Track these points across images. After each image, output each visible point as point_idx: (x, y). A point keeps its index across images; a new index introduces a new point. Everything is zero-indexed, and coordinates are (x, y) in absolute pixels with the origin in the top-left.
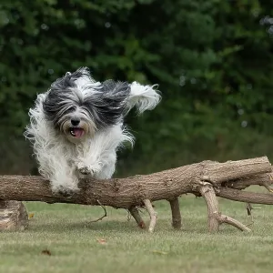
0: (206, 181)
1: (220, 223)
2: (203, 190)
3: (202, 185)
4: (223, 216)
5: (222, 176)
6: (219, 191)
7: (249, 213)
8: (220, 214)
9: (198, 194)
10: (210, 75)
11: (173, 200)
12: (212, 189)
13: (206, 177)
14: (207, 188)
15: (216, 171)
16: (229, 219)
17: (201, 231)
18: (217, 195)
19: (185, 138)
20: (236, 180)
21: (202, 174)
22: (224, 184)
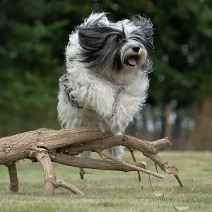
0: (42, 147)
1: (56, 187)
2: (39, 156)
3: (38, 151)
4: (58, 181)
5: (57, 143)
6: (54, 157)
7: (82, 178)
8: (55, 178)
9: (34, 159)
10: (40, 48)
11: (11, 165)
12: (47, 155)
13: (42, 144)
14: (43, 154)
15: (52, 138)
16: (64, 183)
17: (38, 194)
18: (52, 160)
19: (17, 107)
20: (70, 146)
21: (38, 140)
22: (59, 150)
